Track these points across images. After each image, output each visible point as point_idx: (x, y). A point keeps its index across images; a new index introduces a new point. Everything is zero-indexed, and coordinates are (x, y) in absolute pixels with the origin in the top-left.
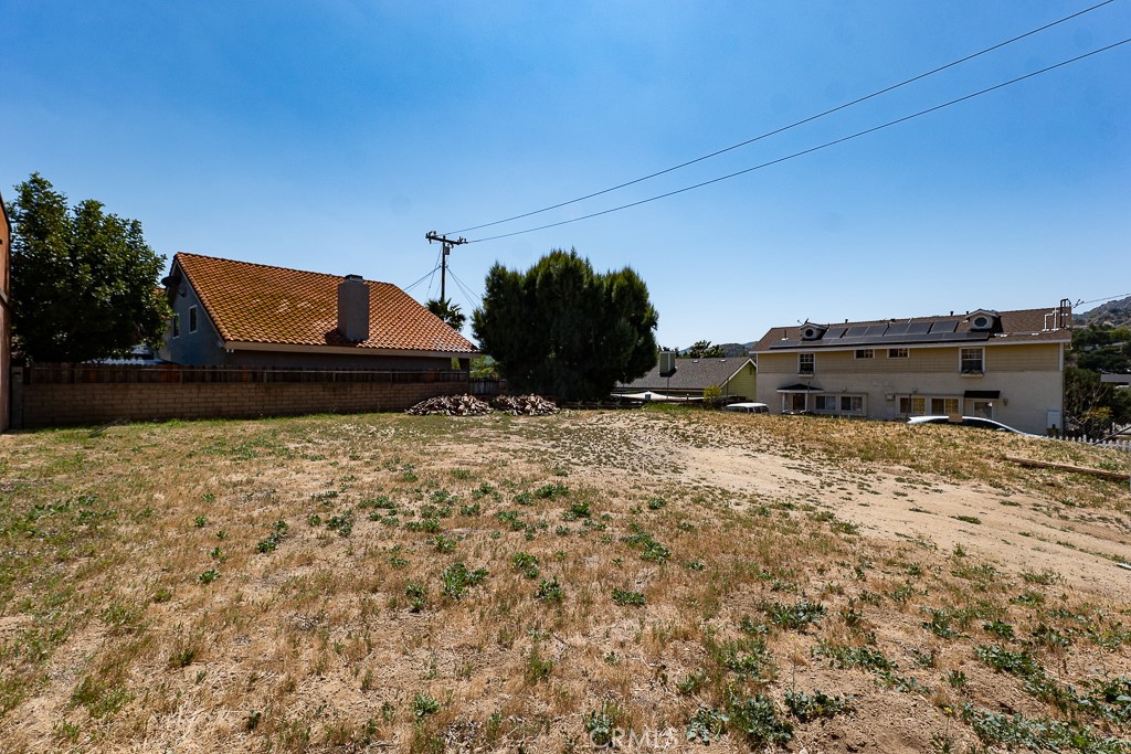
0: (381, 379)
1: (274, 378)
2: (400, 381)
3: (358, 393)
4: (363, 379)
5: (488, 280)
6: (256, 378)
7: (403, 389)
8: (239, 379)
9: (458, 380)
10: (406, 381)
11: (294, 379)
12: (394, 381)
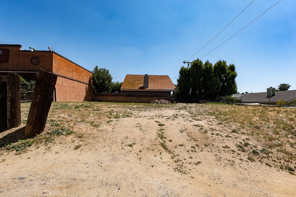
0: (148, 96)
1: (127, 96)
2: (152, 97)
3: (142, 99)
4: (144, 96)
5: (180, 71)
6: (123, 96)
7: (153, 98)
8: (121, 96)
9: (168, 97)
10: (154, 97)
11: (130, 96)
12: (151, 96)
